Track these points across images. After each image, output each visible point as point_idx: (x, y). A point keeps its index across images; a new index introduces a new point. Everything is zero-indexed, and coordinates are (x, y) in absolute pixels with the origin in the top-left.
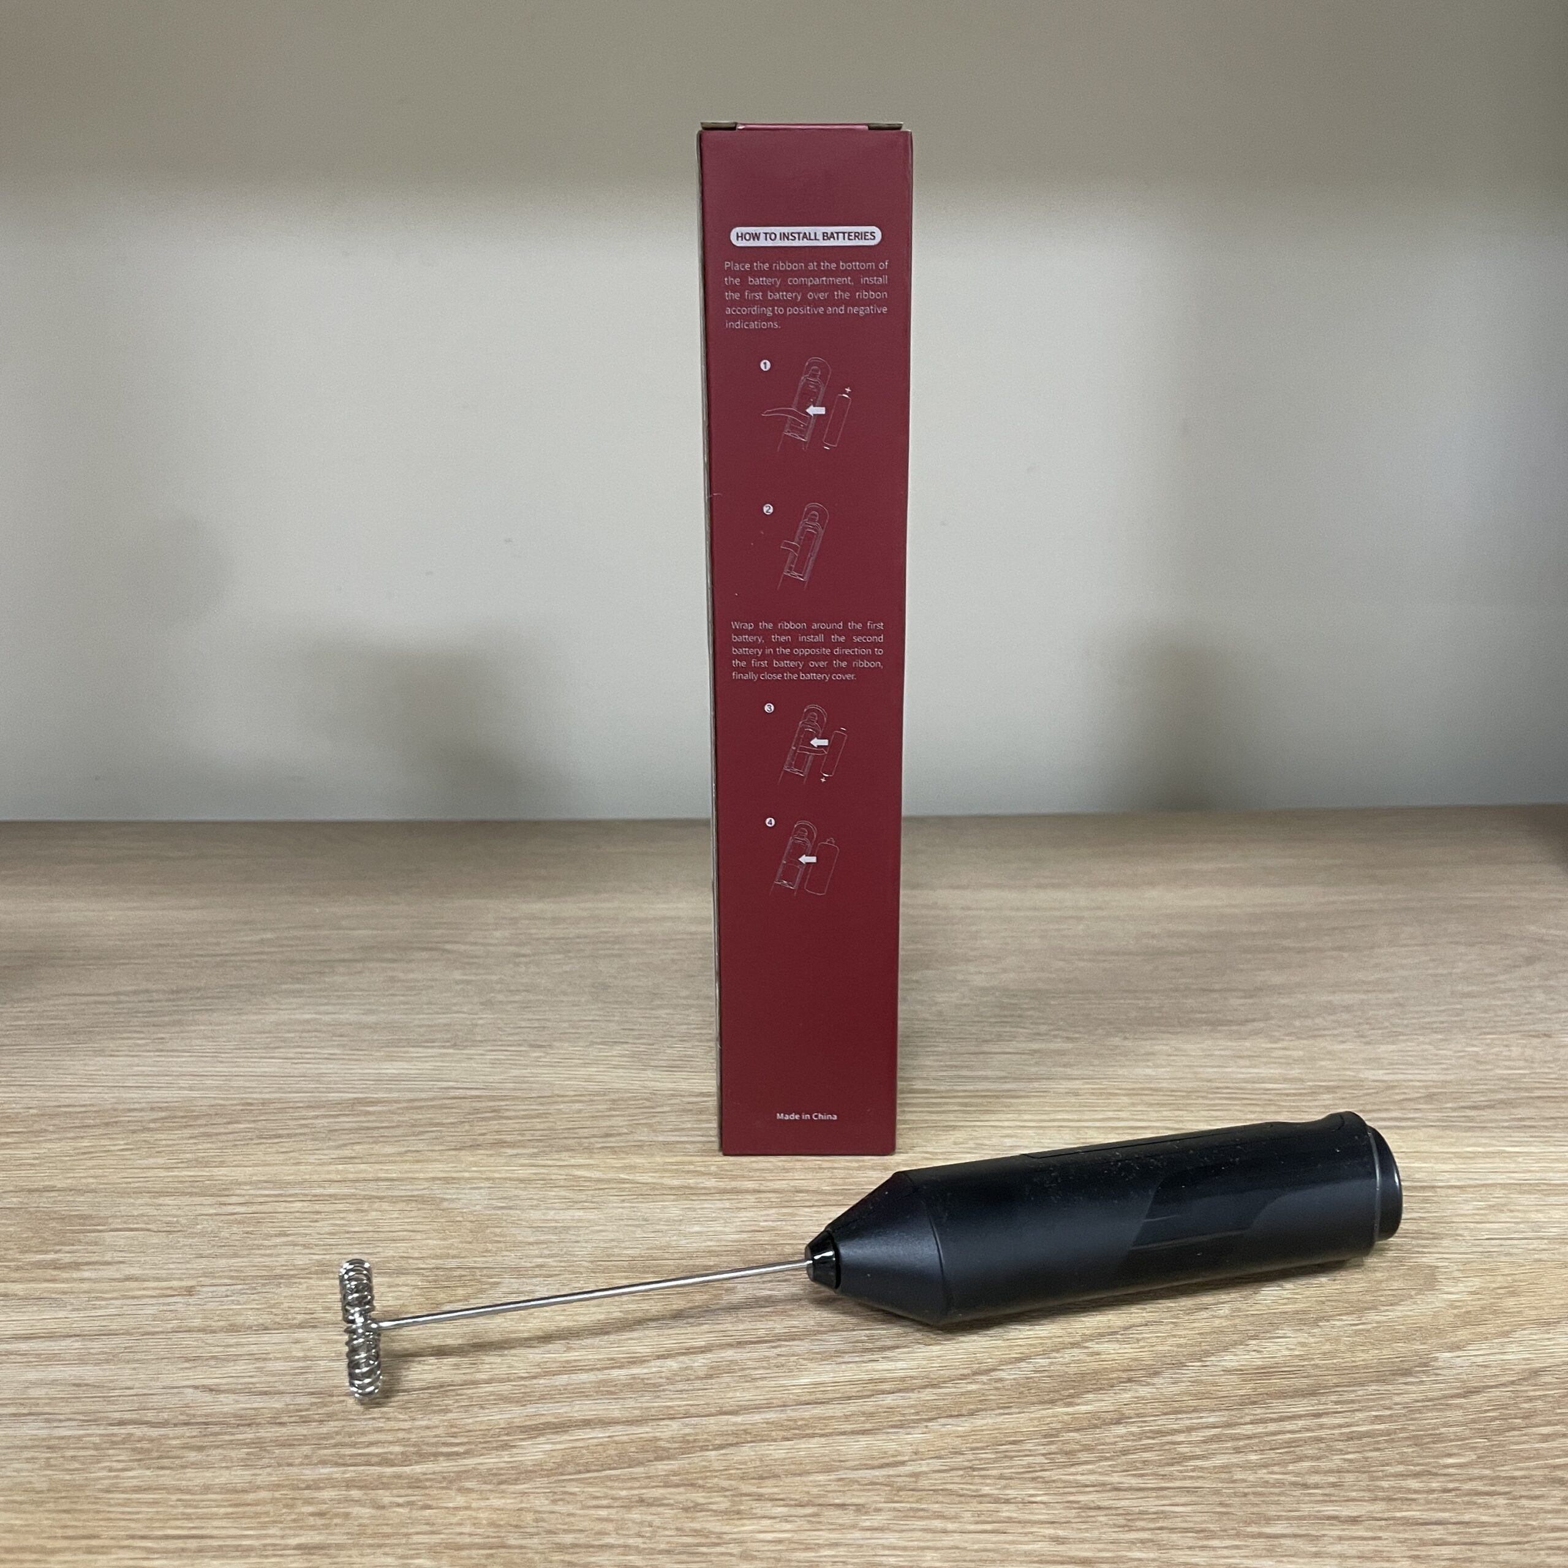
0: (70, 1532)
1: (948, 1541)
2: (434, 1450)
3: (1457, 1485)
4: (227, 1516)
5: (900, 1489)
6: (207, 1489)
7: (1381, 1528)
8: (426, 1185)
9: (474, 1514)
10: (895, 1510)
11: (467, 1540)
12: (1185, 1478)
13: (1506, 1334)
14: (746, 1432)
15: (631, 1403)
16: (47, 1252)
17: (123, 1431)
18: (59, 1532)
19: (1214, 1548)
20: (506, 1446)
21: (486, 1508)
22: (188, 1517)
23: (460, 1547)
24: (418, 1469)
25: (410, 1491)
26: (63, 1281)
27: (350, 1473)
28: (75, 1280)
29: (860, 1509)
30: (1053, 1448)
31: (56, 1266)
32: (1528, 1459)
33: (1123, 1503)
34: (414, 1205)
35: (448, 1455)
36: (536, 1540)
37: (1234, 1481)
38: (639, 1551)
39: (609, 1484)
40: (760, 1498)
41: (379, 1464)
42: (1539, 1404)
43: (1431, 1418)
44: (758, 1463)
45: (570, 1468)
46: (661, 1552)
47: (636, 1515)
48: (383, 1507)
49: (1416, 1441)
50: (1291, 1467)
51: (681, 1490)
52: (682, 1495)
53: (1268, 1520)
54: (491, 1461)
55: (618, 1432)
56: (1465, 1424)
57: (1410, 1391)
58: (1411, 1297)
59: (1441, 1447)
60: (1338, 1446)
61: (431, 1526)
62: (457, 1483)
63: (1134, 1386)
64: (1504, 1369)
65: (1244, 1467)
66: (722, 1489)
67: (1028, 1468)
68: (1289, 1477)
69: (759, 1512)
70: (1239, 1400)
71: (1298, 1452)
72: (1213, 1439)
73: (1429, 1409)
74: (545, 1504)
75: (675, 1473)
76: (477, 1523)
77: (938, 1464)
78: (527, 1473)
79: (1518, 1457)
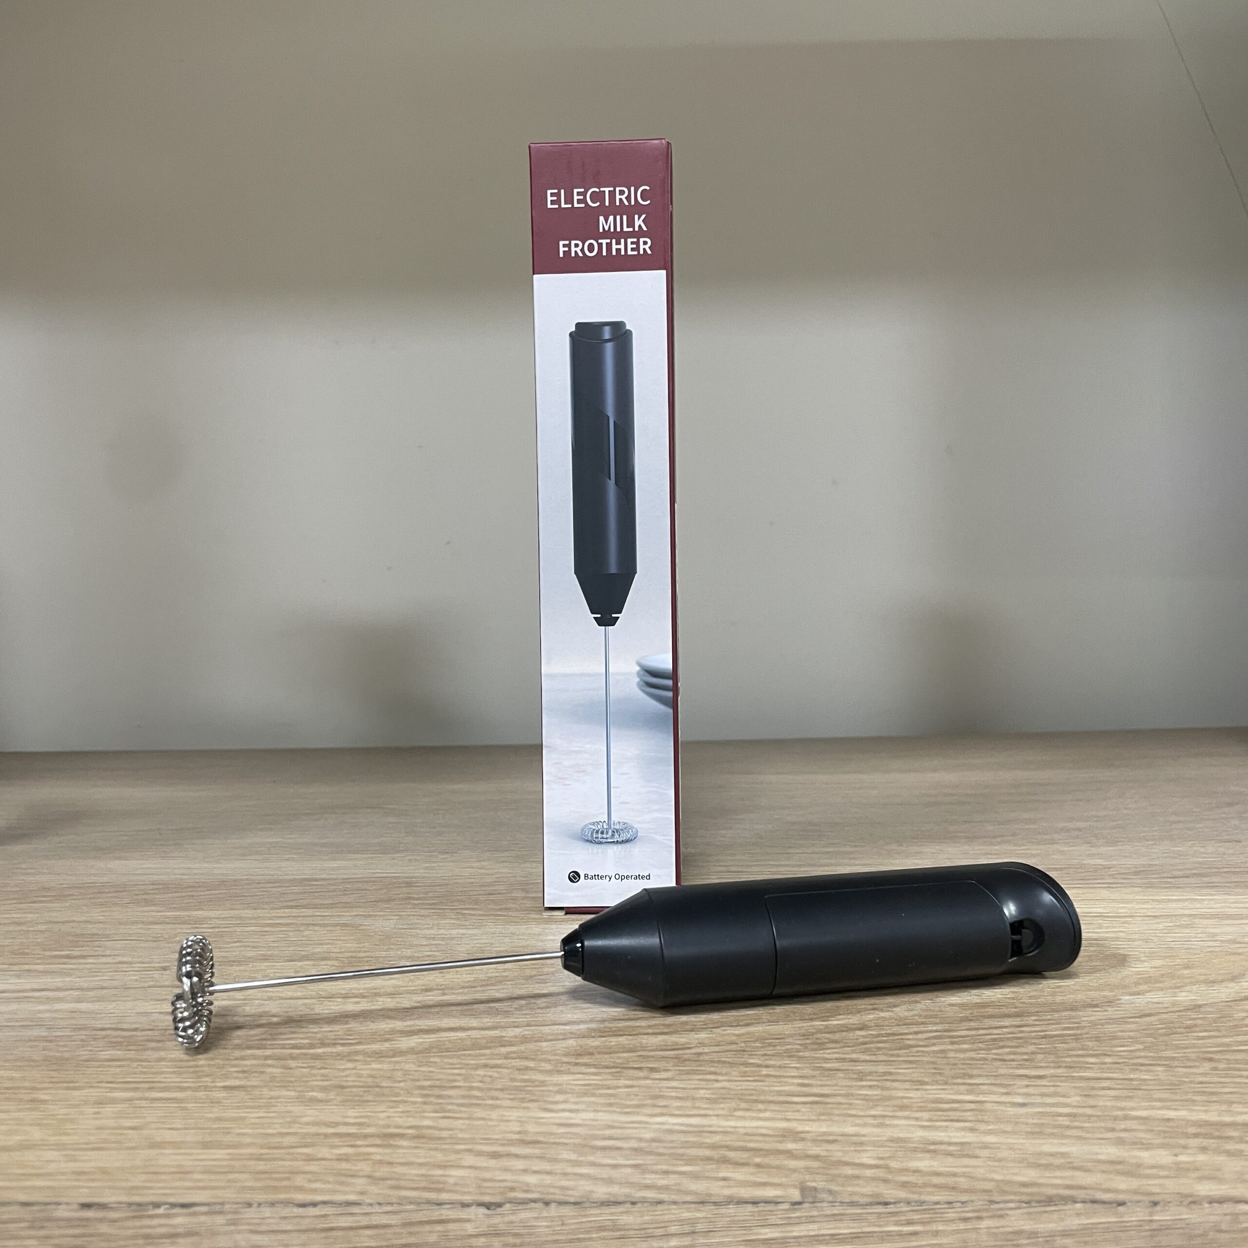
0: (55, 1080)
1: (717, 1085)
2: (333, 1042)
3: (1126, 1060)
4: (174, 1072)
5: (685, 1060)
6: (161, 1059)
7: (1061, 1081)
8: (350, 918)
9: (358, 1071)
10: (679, 1070)
11: (351, 1084)
12: (908, 1056)
13: (1179, 987)
14: (572, 1033)
15: (487, 1020)
16: (62, 951)
17: (104, 1033)
18: (48, 1080)
19: (926, 1090)
20: (386, 1040)
21: (368, 1069)
22: (145, 1073)
23: (342, 1087)
24: (320, 1051)
25: (312, 1061)
26: (72, 964)
28: (81, 964)
29: (652, 1070)
30: (808, 1041)
32: (1186, 1048)
33: (858, 1068)
34: (338, 928)
35: (343, 1045)
36: (402, 1084)
37: (947, 1058)
38: (479, 1089)
39: (463, 1057)
40: (576, 1064)
41: (292, 1048)
42: (1199, 1022)
43: (1111, 1028)
44: (578, 1048)
45: (434, 1050)
46: (496, 1090)
47: (481, 1072)
48: (291, 1068)
49: (1097, 1039)
50: (994, 1051)
51: (518, 1060)
52: (518, 1063)
53: (971, 1076)
54: (375, 1047)
55: (474, 1034)
56: (1137, 1031)
57: (1097, 1015)
58: (1105, 969)
59: (1116, 1042)
60: (1033, 1041)
61: (325, 1077)
62: (348, 1057)
63: (877, 1012)
64: (1174, 1004)
65: (957, 1051)
66: (550, 1060)
67: (787, 1051)
68: (991, 1056)
69: (575, 1071)
70: (959, 1019)
71: (1001, 1044)
72: (935, 1038)
73: (1110, 1024)
74: (413, 1067)
75: (514, 1052)
76: (360, 1076)
77: (717, 1049)
78: (401, 1053)
79: (1178, 1047)
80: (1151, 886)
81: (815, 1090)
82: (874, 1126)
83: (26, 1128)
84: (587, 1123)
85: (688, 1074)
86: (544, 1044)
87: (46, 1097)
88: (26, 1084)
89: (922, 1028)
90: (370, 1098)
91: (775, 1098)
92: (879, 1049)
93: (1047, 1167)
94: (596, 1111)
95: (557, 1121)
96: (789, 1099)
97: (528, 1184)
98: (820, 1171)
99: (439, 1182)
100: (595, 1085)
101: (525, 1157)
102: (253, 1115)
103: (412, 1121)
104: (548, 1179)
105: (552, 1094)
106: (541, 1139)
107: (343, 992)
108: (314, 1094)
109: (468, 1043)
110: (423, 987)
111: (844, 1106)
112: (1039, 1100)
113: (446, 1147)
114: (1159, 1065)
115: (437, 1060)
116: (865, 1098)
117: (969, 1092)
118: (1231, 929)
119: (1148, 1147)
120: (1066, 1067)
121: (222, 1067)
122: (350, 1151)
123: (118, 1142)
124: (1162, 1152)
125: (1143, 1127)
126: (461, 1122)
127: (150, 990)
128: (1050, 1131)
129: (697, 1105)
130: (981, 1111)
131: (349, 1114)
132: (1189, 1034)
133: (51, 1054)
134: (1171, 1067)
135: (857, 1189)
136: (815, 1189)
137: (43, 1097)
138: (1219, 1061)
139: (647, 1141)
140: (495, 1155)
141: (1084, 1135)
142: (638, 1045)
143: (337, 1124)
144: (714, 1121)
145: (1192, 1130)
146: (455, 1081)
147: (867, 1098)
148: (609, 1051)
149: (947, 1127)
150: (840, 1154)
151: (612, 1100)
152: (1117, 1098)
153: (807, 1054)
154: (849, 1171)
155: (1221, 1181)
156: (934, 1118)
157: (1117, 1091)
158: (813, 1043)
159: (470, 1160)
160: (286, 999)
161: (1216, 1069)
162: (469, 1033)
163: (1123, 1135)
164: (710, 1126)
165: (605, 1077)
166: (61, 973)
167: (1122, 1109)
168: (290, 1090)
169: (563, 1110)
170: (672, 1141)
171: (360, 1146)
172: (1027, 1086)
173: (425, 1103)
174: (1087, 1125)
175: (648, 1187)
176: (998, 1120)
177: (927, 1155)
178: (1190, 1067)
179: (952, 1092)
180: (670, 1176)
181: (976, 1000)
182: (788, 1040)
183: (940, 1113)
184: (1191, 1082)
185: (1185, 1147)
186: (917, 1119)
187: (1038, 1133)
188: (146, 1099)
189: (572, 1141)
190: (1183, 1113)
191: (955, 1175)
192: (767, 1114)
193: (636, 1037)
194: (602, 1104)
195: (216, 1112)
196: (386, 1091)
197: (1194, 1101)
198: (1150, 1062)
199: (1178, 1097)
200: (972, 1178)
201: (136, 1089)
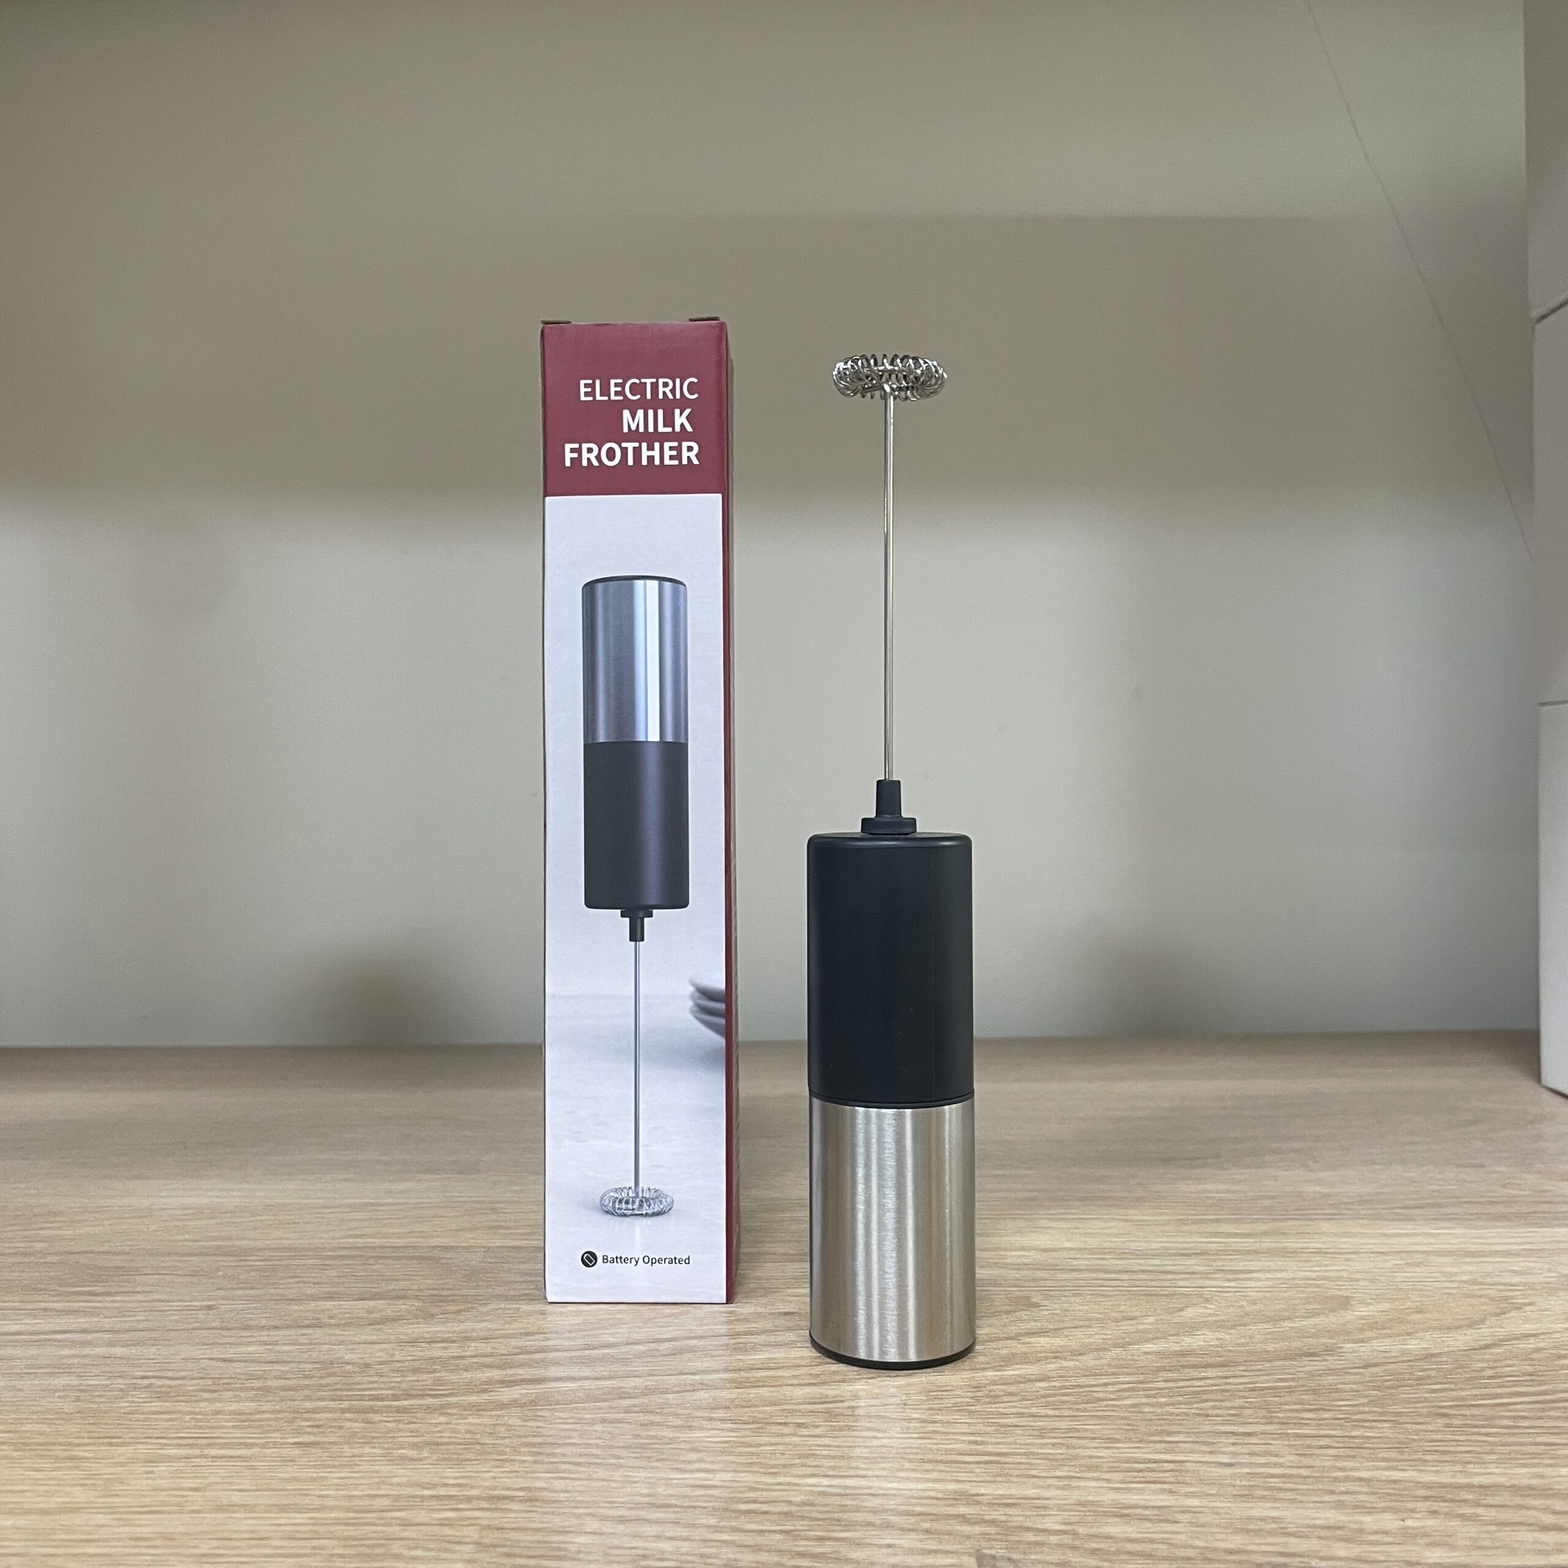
0: (96, 1435)
1: (876, 1442)
2: (421, 1393)
3: (1347, 1416)
4: (234, 1427)
5: (838, 1415)
6: (218, 1412)
7: (1273, 1439)
10: (831, 1426)
11: (446, 1440)
12: (1097, 1411)
13: (1409, 1334)
14: (701, 1384)
15: (601, 1368)
16: (83, 1286)
17: (146, 1382)
18: (86, 1435)
19: (1118, 1448)
20: (484, 1391)
21: (465, 1423)
22: (201, 1427)
23: (437, 1444)
24: (406, 1403)
25: (398, 1414)
26: (97, 1302)
27: (346, 1404)
28: (108, 1302)
29: (799, 1425)
30: (980, 1394)
31: (91, 1294)
32: (1417, 1402)
33: (1039, 1423)
35: (433, 1396)
36: (507, 1440)
37: (1141, 1412)
38: (597, 1446)
39: (576, 1411)
40: (711, 1419)
41: (372, 1400)
42: (1433, 1373)
43: (1330, 1380)
44: (711, 1400)
45: (541, 1403)
46: (618, 1447)
47: (599, 1428)
48: (373, 1423)
49: (1315, 1392)
50: (1195, 1406)
51: (641, 1414)
52: (642, 1418)
53: (1169, 1434)
54: (473, 1398)
55: (586, 1384)
56: (1361, 1383)
57: (1315, 1365)
58: (1323, 1313)
59: (1336, 1395)
60: (1241, 1394)
61: (416, 1433)
62: (441, 1409)
63: (1059, 1361)
64: (1403, 1353)
65: (1152, 1405)
66: (677, 1414)
67: (956, 1405)
68: (1193, 1411)
69: (709, 1427)
70: (1155, 1369)
71: (1204, 1397)
72: (1125, 1390)
73: (1329, 1375)
74: (519, 1422)
75: (635, 1406)
76: (455, 1431)
77: (874, 1402)
78: (503, 1406)
79: (1408, 1401)
80: (1378, 1217)
81: (990, 1448)
82: (1058, 1488)
83: (68, 1489)
84: (726, 1484)
85: (841, 1430)
86: (671, 1396)
87: (87, 1455)
88: (61, 1440)
89: (1112, 1379)
90: (470, 1456)
91: (944, 1458)
92: (1064, 1402)
93: (1258, 1532)
94: (735, 1471)
95: (691, 1482)
96: (959, 1458)
97: (662, 1552)
98: (998, 1537)
99: (560, 1549)
100: (734, 1442)
101: (657, 1522)
102: (335, 1475)
103: (521, 1483)
104: (685, 1547)
105: (684, 1452)
106: (674, 1502)
107: (427, 1335)
108: (404, 1451)
109: (581, 1395)
110: (523, 1331)
111: (1023, 1466)
112: (1246, 1459)
113: (563, 1510)
114: (1385, 1421)
115: (546, 1414)
116: (1047, 1458)
117: (1167, 1452)
118: (1470, 1268)
119: (1371, 1510)
120: (1278, 1423)
121: (291, 1422)
122: (450, 1514)
123: (178, 1505)
124: (1387, 1516)
125: (1365, 1489)
126: (577, 1483)
127: (195, 1333)
128: (1260, 1493)
129: (853, 1464)
130: (1181, 1471)
131: (448, 1474)
132: (1421, 1387)
133: (86, 1405)
134: (1399, 1423)
135: (1040, 1557)
136: (993, 1557)
137: (82, 1454)
138: (1454, 1416)
139: (798, 1505)
140: (622, 1520)
141: (1299, 1498)
142: (782, 1397)
143: (434, 1486)
144: (876, 1483)
145: (1422, 1492)
146: (572, 1438)
147: (1051, 1457)
148: (748, 1404)
149: (1142, 1489)
150: (1021, 1519)
151: (754, 1459)
152: (1337, 1457)
153: (978, 1408)
154: (1031, 1537)
155: (1453, 1547)
156: (1128, 1479)
157: (1336, 1450)
158: (987, 1396)
159: (593, 1525)
160: (359, 1343)
161: (1447, 1425)
162: (581, 1383)
163: (1342, 1498)
164: (870, 1488)
165: (743, 1432)
166: (84, 1312)
167: (1341, 1469)
168: (374, 1448)
169: (698, 1470)
170: (827, 1505)
171: (463, 1510)
172: (1234, 1444)
173: (535, 1462)
174: (1302, 1487)
175: (801, 1555)
176: (1201, 1481)
177: (1118, 1520)
178: (1420, 1423)
179: (1149, 1450)
180: (827, 1543)
181: (1175, 1348)
182: (957, 1393)
183: (1135, 1474)
184: (1420, 1440)
185: (1412, 1511)
186: (1108, 1480)
187: (1246, 1495)
188: (206, 1457)
189: (710, 1504)
190: (1408, 1474)
191: (1152, 1541)
192: (935, 1475)
193: (778, 1389)
194: (742, 1463)
195: (289, 1471)
196: (488, 1449)
197: (1426, 1461)
198: (1375, 1418)
199: (1406, 1457)
200: (1171, 1544)
201: (191, 1446)
